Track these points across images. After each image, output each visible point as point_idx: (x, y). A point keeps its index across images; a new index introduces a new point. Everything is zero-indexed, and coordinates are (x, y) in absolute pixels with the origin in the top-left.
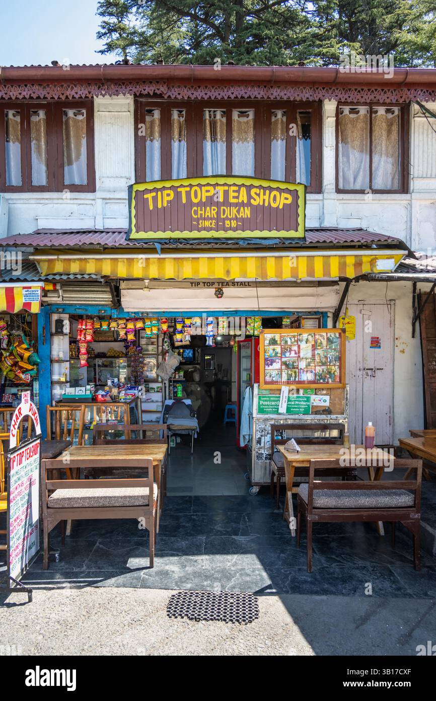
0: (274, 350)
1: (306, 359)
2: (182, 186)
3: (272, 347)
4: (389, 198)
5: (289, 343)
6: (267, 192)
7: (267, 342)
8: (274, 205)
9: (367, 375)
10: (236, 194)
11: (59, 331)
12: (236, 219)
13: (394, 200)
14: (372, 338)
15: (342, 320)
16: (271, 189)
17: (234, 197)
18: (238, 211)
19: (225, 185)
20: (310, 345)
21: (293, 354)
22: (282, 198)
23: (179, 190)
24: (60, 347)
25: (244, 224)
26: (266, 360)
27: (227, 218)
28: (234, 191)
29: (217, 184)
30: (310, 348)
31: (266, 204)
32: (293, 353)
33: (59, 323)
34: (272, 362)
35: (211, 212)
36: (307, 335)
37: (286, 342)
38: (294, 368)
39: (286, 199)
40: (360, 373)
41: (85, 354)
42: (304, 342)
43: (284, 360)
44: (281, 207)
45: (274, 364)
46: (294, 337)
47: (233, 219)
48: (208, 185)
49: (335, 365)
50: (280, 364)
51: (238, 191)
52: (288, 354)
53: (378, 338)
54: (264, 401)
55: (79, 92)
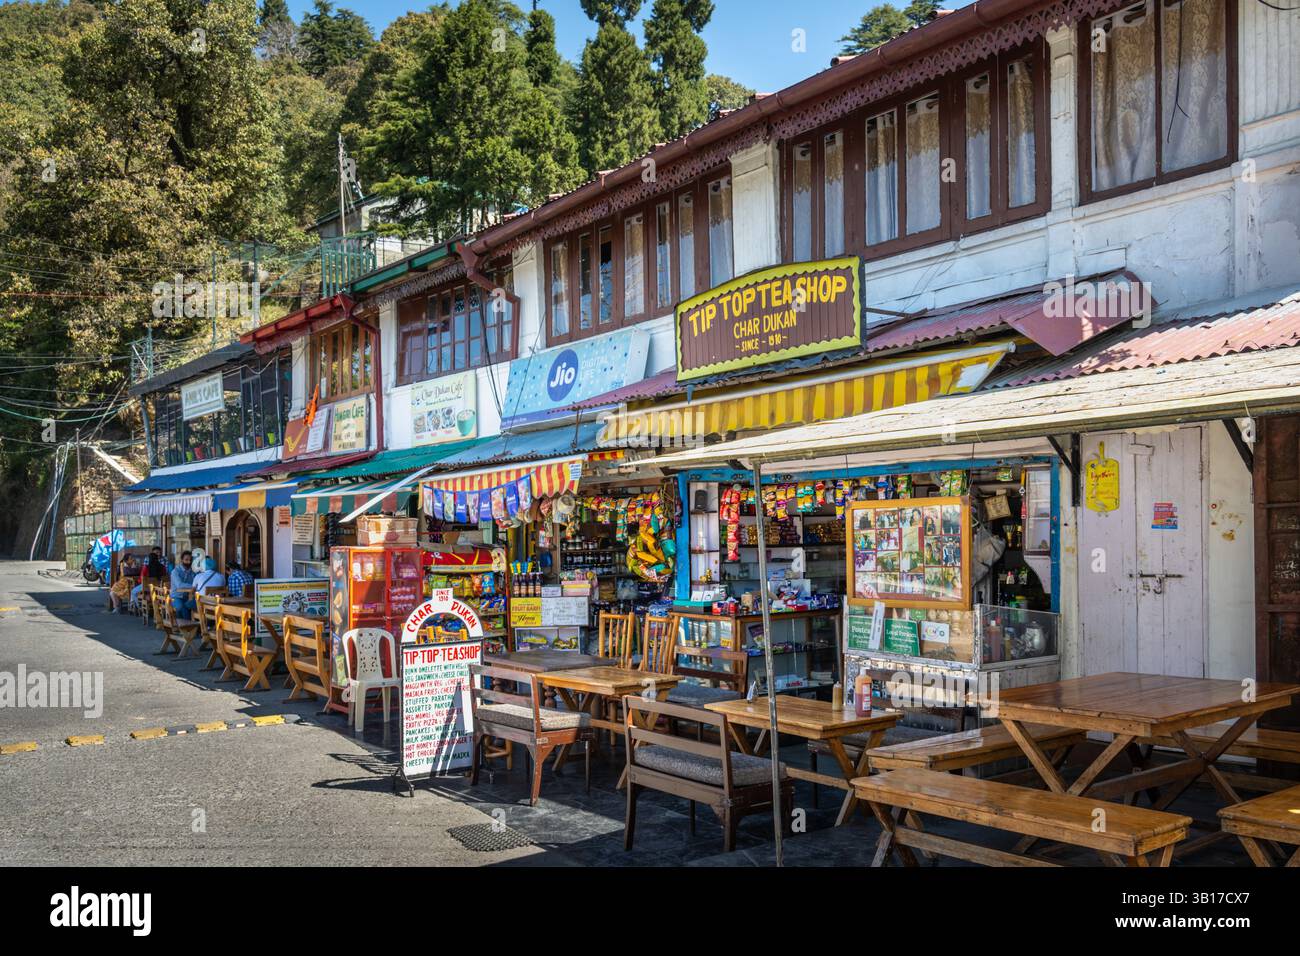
0: (866, 537)
1: (911, 553)
2: (722, 296)
3: (863, 532)
4: (1181, 189)
5: (887, 526)
6: (816, 279)
7: (857, 524)
8: (824, 299)
9: (1146, 587)
10: (779, 293)
11: (703, 508)
12: (781, 331)
13: (1193, 190)
14: (1157, 506)
15: (1091, 470)
16: (819, 274)
17: (778, 298)
18: (782, 319)
19: (765, 281)
20: (915, 528)
21: (892, 546)
22: (835, 284)
23: (721, 301)
24: (705, 530)
25: (791, 337)
26: (855, 554)
27: (771, 333)
28: (777, 289)
29: (757, 284)
30: (916, 534)
31: (815, 300)
32: (892, 542)
33: (702, 496)
34: (866, 557)
35: (752, 327)
36: (910, 510)
37: (883, 522)
38: (893, 570)
39: (839, 284)
40: (1128, 584)
41: (733, 541)
42: (908, 523)
43: (880, 554)
44: (833, 300)
45: (867, 562)
46: (894, 513)
47: (776, 332)
48: (747, 286)
49: (953, 566)
50: (873, 563)
51: (780, 288)
52: (885, 545)
53: (1170, 505)
54: (857, 625)
55: (711, 159)
